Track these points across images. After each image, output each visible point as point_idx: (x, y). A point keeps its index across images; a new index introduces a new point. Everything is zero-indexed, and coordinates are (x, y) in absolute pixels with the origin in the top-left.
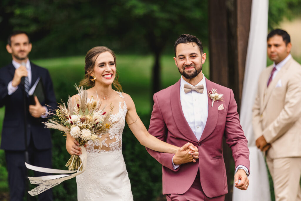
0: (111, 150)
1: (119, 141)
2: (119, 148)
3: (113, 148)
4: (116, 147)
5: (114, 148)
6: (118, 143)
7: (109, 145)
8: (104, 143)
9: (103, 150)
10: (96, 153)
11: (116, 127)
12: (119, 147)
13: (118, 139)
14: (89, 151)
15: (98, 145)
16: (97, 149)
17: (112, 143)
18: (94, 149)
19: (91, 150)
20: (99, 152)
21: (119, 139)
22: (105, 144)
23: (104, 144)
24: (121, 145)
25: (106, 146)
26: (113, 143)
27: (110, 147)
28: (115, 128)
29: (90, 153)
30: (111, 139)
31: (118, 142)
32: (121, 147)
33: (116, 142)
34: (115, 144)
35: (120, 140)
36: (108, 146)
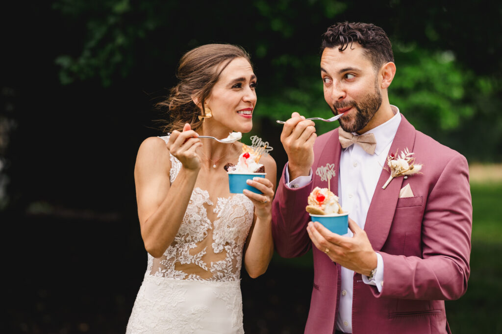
0: (214, 279)
1: (233, 258)
2: (234, 276)
3: (219, 274)
4: (226, 271)
5: (222, 274)
6: (231, 263)
7: (208, 266)
8: (199, 259)
9: (194, 276)
10: (178, 279)
11: (229, 227)
12: (234, 271)
13: (230, 253)
14: (164, 271)
15: (184, 263)
16: (181, 271)
17: (217, 263)
18: (175, 269)
19: (169, 271)
20: (184, 279)
21: (233, 254)
22: (201, 262)
23: (198, 263)
24: (237, 268)
25: (203, 267)
26: (220, 262)
27: (212, 271)
28: (226, 228)
29: (164, 276)
30: (215, 252)
31: (230, 260)
32: (238, 273)
33: (227, 259)
34: (225, 266)
35: (234, 256)
36: (206, 269)
